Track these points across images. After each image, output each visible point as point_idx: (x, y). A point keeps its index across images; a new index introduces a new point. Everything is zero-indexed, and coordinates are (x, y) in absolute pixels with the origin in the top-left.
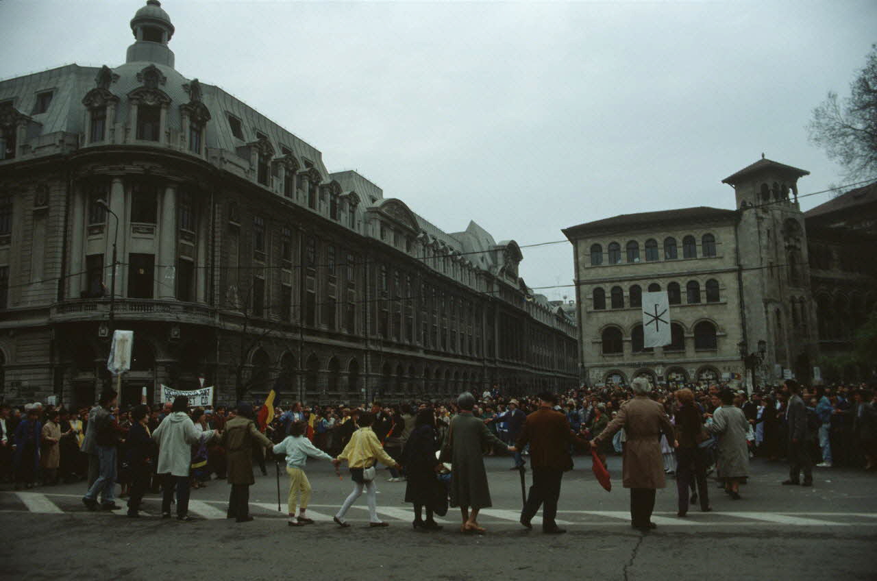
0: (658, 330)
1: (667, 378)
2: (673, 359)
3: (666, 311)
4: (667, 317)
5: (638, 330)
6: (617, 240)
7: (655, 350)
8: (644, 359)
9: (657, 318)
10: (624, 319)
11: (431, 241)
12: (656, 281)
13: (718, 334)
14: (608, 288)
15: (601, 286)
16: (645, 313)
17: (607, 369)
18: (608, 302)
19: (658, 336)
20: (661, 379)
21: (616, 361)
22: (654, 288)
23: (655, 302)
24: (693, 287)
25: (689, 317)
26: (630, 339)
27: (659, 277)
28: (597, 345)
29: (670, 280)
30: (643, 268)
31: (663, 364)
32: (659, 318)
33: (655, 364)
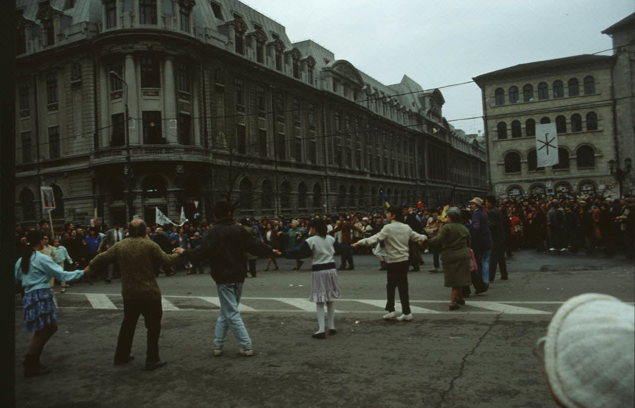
0: (548, 154)
1: (555, 190)
2: (559, 175)
3: (554, 138)
4: (555, 143)
5: (533, 154)
6: (515, 84)
7: (546, 168)
8: (538, 176)
9: (547, 144)
10: (522, 146)
11: (373, 92)
12: (547, 115)
13: (596, 155)
14: (508, 122)
15: (503, 120)
16: (538, 140)
17: (509, 185)
18: (509, 133)
19: (548, 158)
20: (550, 191)
21: (516, 178)
22: (545, 121)
23: (546, 131)
24: (576, 119)
25: (573, 143)
26: (526, 161)
27: (549, 112)
28: (500, 166)
29: (557, 114)
30: (536, 104)
31: (552, 180)
32: (550, 144)
33: (546, 180)
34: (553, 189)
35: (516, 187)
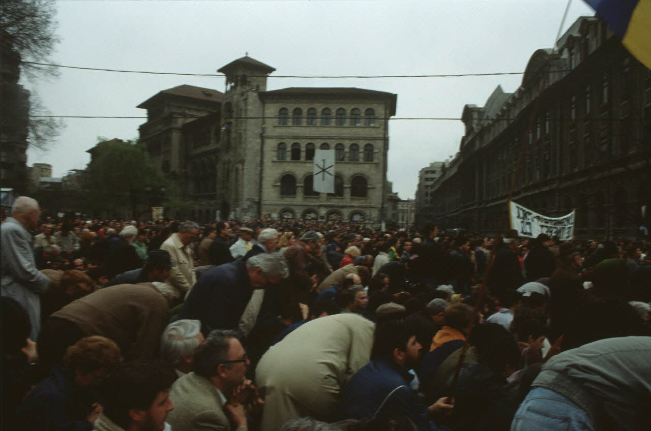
0: (323, 180)
1: (328, 217)
2: (334, 202)
3: (332, 166)
4: (332, 171)
5: (309, 179)
7: (321, 195)
8: (313, 202)
9: (324, 170)
10: (299, 170)
12: (328, 142)
16: (317, 165)
19: (323, 185)
20: (322, 217)
21: (288, 201)
22: (325, 147)
23: (325, 157)
27: (330, 138)
28: (277, 188)
30: (317, 131)
31: (326, 206)
32: (321, 170)
33: (320, 206)
34: (326, 216)
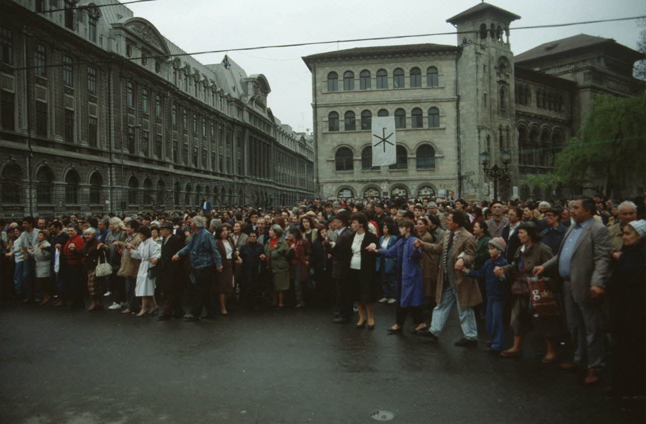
0: (384, 151)
1: (391, 193)
2: (397, 176)
3: (392, 133)
4: (393, 139)
5: (367, 151)
6: (351, 69)
7: (382, 168)
8: (372, 176)
9: (384, 140)
10: (355, 141)
12: (385, 107)
13: (436, 155)
14: (341, 112)
15: (336, 109)
16: (374, 135)
17: (339, 185)
18: (342, 125)
19: (385, 156)
20: (386, 194)
21: (347, 178)
22: (383, 113)
23: (383, 125)
24: (417, 113)
25: (412, 140)
26: (360, 158)
27: (388, 103)
28: (330, 163)
29: (396, 107)
30: (375, 95)
31: (389, 181)
32: (386, 140)
33: (381, 181)
34: (389, 192)
35: (347, 188)
